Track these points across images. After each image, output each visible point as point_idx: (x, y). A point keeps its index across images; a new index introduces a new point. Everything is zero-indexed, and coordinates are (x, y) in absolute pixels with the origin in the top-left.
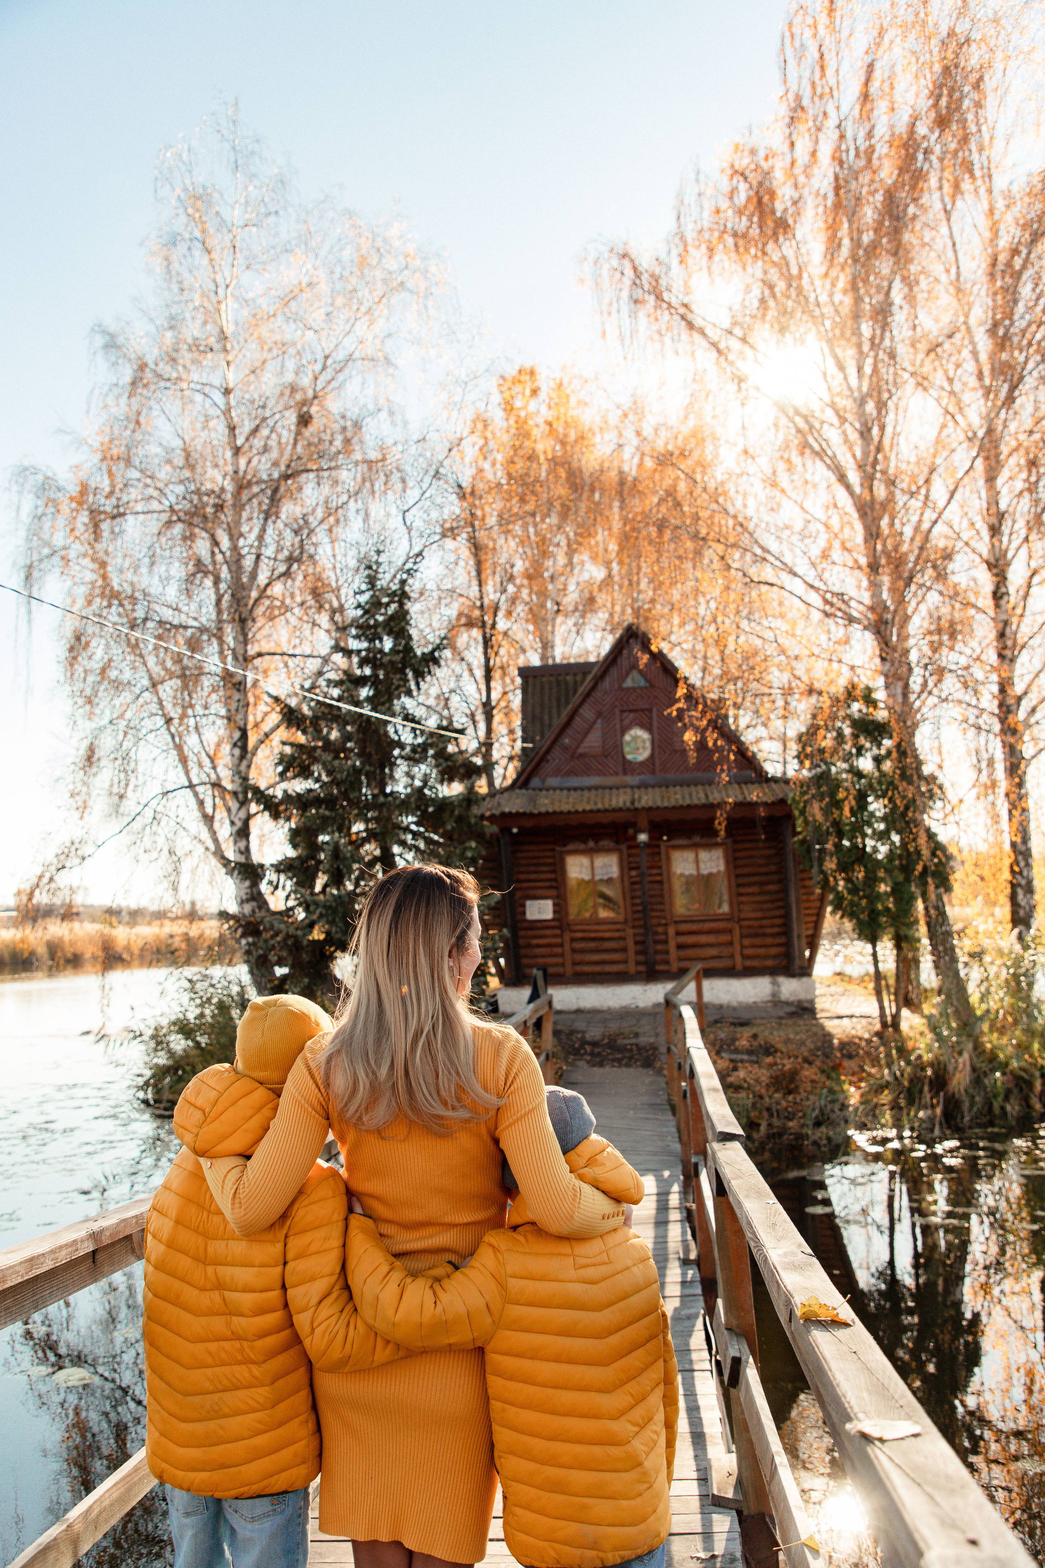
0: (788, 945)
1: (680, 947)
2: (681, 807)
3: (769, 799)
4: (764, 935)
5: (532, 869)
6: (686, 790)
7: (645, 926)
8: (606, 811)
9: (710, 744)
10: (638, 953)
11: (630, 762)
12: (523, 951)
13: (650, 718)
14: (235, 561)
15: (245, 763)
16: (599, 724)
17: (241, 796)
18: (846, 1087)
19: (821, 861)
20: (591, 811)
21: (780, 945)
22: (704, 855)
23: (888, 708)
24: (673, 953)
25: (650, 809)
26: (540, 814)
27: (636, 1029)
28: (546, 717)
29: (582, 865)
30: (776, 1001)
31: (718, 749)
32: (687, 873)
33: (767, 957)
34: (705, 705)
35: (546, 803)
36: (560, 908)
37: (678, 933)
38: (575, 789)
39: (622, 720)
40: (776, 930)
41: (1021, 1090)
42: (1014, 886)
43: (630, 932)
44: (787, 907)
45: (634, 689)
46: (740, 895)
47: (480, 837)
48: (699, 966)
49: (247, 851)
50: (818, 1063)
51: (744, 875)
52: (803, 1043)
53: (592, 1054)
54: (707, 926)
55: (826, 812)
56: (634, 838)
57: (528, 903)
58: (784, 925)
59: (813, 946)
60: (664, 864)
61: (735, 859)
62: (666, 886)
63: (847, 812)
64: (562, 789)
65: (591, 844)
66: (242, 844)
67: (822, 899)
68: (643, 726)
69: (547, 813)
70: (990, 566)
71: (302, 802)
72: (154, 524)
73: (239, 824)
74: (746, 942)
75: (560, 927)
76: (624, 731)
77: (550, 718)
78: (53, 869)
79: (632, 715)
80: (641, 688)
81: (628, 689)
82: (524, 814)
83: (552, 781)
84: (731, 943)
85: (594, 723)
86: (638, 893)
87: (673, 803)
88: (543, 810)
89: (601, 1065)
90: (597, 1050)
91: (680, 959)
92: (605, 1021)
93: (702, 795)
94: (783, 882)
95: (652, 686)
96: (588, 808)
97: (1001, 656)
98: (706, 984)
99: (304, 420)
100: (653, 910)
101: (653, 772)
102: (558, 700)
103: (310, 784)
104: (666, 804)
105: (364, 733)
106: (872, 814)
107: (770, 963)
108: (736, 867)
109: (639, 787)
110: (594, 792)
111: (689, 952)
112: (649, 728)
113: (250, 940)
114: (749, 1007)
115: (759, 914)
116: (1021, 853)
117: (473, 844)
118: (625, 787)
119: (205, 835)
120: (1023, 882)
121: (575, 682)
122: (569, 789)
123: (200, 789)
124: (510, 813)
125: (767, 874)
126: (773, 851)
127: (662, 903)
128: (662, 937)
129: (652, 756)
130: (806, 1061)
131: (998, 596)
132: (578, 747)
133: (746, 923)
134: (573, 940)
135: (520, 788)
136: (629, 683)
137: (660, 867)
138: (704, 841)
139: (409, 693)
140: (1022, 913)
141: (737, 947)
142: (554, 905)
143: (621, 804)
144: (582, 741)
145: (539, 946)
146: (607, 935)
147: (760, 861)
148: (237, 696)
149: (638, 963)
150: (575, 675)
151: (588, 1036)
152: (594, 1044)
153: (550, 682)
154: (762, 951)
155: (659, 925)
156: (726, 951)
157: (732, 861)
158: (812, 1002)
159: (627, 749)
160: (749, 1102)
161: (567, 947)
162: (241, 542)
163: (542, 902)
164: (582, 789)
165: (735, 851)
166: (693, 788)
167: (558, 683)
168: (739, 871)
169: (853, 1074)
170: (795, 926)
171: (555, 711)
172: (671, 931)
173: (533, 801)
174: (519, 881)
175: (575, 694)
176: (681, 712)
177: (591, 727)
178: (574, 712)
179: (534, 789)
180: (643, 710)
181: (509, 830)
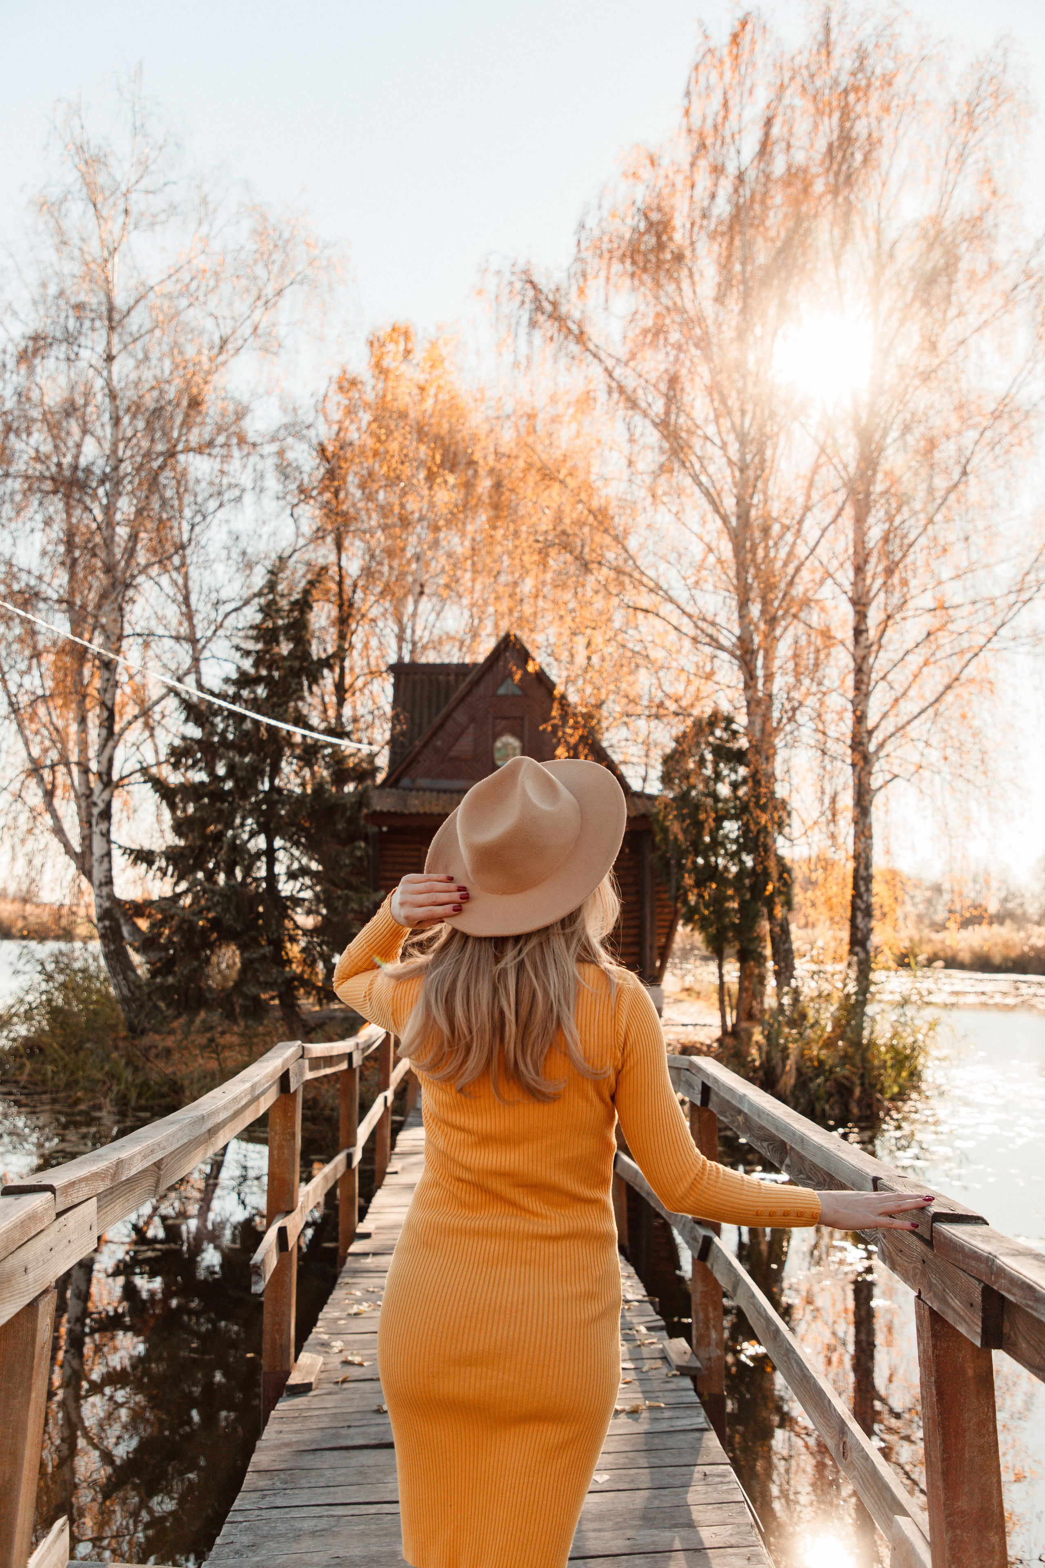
0: (641, 955)
13: (522, 727)
15: (111, 744)
16: (471, 729)
17: (105, 778)
19: (678, 877)
21: (632, 954)
26: (411, 815)
28: (417, 716)
34: (577, 720)
35: (416, 804)
38: (445, 791)
39: (494, 727)
40: (630, 939)
42: (854, 908)
44: (642, 918)
45: (508, 697)
55: (687, 832)
58: (638, 935)
59: (664, 957)
64: (431, 790)
66: (103, 826)
67: (676, 912)
68: (514, 734)
69: (418, 815)
70: (853, 603)
73: (102, 806)
76: (496, 737)
79: (504, 723)
80: (514, 696)
81: (502, 697)
82: (395, 814)
83: (423, 782)
85: (467, 727)
88: (414, 810)
94: (640, 893)
95: (525, 694)
97: (857, 689)
102: (430, 702)
106: (726, 836)
112: (519, 736)
113: (107, 923)
116: (863, 879)
120: (863, 906)
121: (448, 685)
122: (439, 791)
124: (381, 812)
126: (632, 864)
131: (859, 632)
132: (449, 750)
135: (391, 787)
136: (502, 691)
139: (301, 695)
140: (859, 935)
144: (454, 744)
148: (107, 675)
150: (448, 675)
153: (423, 682)
159: (497, 755)
164: (452, 792)
167: (431, 683)
170: (648, 936)
171: (426, 714)
173: (403, 801)
174: (385, 879)
175: (447, 698)
176: (555, 728)
177: (463, 731)
178: (448, 716)
179: (404, 789)
180: (515, 718)
181: (379, 828)
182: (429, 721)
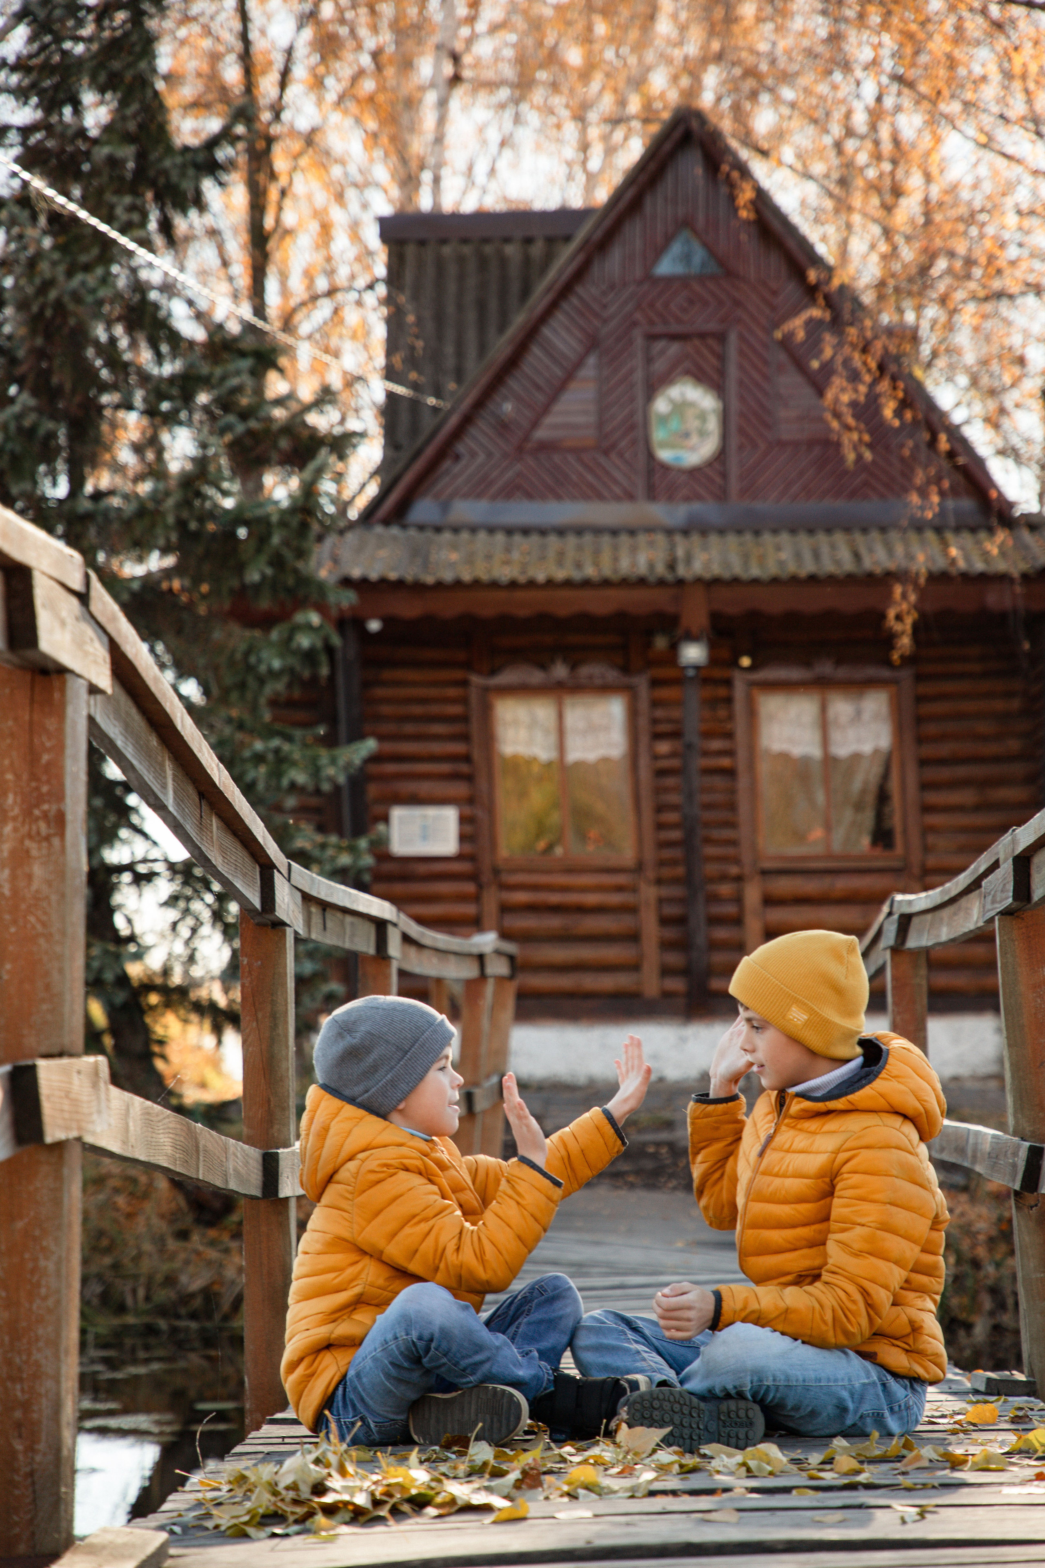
2: (794, 580)
3: (1015, 567)
5: (409, 728)
6: (804, 541)
7: (687, 881)
8: (606, 583)
10: (666, 945)
11: (665, 468)
13: (721, 358)
16: (590, 368)
20: (568, 584)
22: (840, 707)
25: (715, 582)
26: (440, 586)
27: (667, 1115)
28: (449, 349)
29: (533, 724)
32: (797, 751)
35: (453, 561)
36: (475, 830)
37: (769, 901)
38: (526, 531)
39: (649, 360)
43: (649, 893)
45: (683, 281)
46: (927, 809)
47: (322, 608)
51: (942, 762)
54: (842, 884)
56: (670, 657)
57: (398, 813)
60: (740, 728)
61: (919, 720)
62: (743, 782)
64: (491, 530)
65: (560, 671)
68: (701, 377)
69: (458, 584)
75: (473, 877)
76: (653, 388)
77: (460, 354)
79: (675, 348)
80: (701, 278)
81: (669, 280)
82: (400, 584)
83: (468, 509)
85: (580, 363)
86: (674, 798)
87: (772, 569)
88: (448, 576)
93: (845, 555)
95: (730, 274)
96: (560, 575)
100: (708, 841)
101: (722, 495)
102: (481, 306)
104: (755, 572)
105: (48, 337)
108: (920, 740)
109: (685, 532)
110: (572, 540)
112: (716, 384)
117: (315, 619)
118: (650, 530)
121: (527, 261)
122: (509, 531)
124: (363, 581)
125: (996, 759)
126: (1016, 704)
127: (732, 825)
128: (730, 909)
129: (721, 456)
132: (535, 424)
134: (505, 909)
135: (387, 522)
136: (666, 266)
137: (729, 735)
138: (842, 672)
142: (463, 820)
143: (642, 569)
144: (546, 409)
146: (591, 899)
147: (984, 727)
149: (666, 971)
150: (528, 241)
153: (461, 260)
155: (724, 878)
157: (911, 725)
159: (658, 435)
163: (431, 812)
164: (543, 532)
165: (920, 699)
166: (822, 538)
167: (483, 262)
168: (929, 750)
171: (471, 336)
172: (752, 894)
174: (376, 758)
175: (526, 292)
177: (570, 376)
178: (531, 334)
179: (421, 528)
180: (702, 336)
181: (359, 623)
182: (483, 348)
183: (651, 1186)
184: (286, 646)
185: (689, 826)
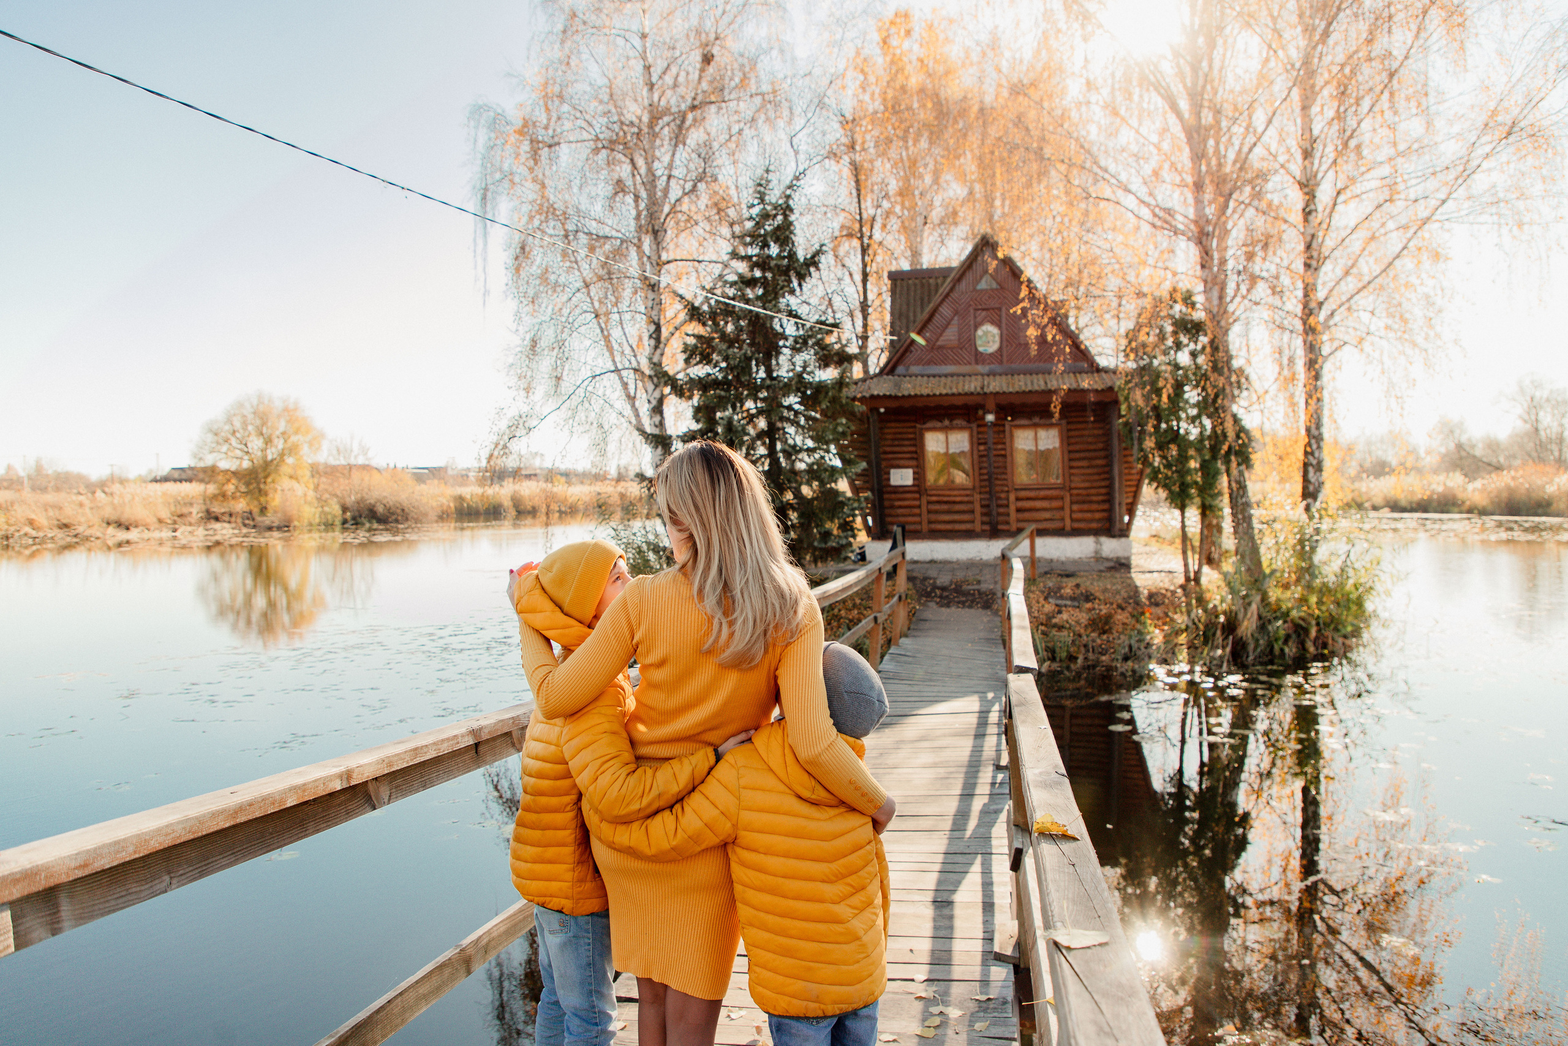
0: (1110, 511)
1: (1018, 510)
2: (1024, 392)
3: (1099, 386)
4: (1091, 502)
5: (896, 443)
6: (1028, 378)
7: (990, 493)
8: (960, 395)
9: (1049, 338)
10: (983, 514)
11: (981, 353)
12: (887, 511)
13: (999, 316)
14: (651, 180)
15: (658, 352)
16: (955, 321)
17: (656, 380)
18: (1151, 629)
19: (1141, 441)
20: (947, 395)
21: (1103, 511)
22: (1042, 433)
23: (1205, 310)
24: (1013, 515)
25: (997, 393)
26: (903, 397)
27: (978, 578)
28: (911, 314)
29: (938, 441)
30: (1098, 558)
31: (1055, 342)
32: (1027, 449)
33: (1092, 520)
34: (1046, 305)
35: (909, 387)
36: (919, 476)
37: (1018, 499)
38: (934, 376)
39: (975, 318)
40: (1101, 498)
41: (1299, 636)
42: (1306, 465)
43: (977, 497)
44: (1111, 479)
45: (987, 291)
46: (1071, 468)
47: (851, 415)
48: (1033, 526)
49: (661, 424)
50: (1130, 609)
51: (1075, 451)
52: (1118, 592)
53: (941, 597)
54: (1042, 493)
55: (1147, 398)
56: (983, 418)
57: (892, 471)
58: (1108, 494)
59: (1131, 512)
60: (1008, 441)
61: (1068, 437)
62: (1009, 459)
63: (1165, 398)
64: (922, 376)
65: (947, 422)
66: (657, 419)
67: (1141, 473)
68: (993, 323)
69: (910, 396)
70: (1302, 185)
71: (704, 384)
72: (585, 150)
73: (654, 403)
74: (1075, 507)
75: (918, 492)
76: (976, 327)
77: (915, 314)
78: (506, 438)
79: (984, 313)
80: (993, 290)
81: (982, 291)
82: (890, 396)
83: (914, 369)
84: (1062, 508)
85: (952, 319)
86: (985, 465)
87: (1017, 389)
88: (906, 393)
89: (948, 605)
90: (945, 594)
91: (1018, 521)
92: (953, 570)
93: (1042, 383)
94: (1109, 457)
95: (1001, 287)
96: (944, 392)
97: (1307, 266)
98: (1039, 542)
99: (707, 59)
100: (997, 479)
101: (1001, 362)
102: (922, 300)
103: (708, 369)
104: (1011, 390)
105: (755, 327)
106: (1187, 402)
107: (1094, 525)
108: (1069, 444)
109: (988, 375)
110: (949, 379)
111: (1026, 515)
112: (998, 325)
114: (1075, 562)
115: (1087, 485)
116: (1313, 437)
117: (844, 421)
118: (976, 374)
119: (628, 411)
120: (1314, 462)
121: (937, 284)
122: (928, 376)
123: (624, 373)
124: (878, 396)
125: (1094, 450)
126: (1101, 432)
127: (1005, 474)
128: (1004, 502)
129: (1000, 349)
130: (1120, 607)
131: (1307, 212)
132: (937, 340)
133: (1075, 492)
134: (929, 502)
135: (888, 374)
136: (983, 285)
137: (1004, 443)
138: (1042, 421)
139: (792, 292)
140: (1311, 488)
141: (1067, 512)
142: (914, 473)
143: (972, 389)
144: (942, 334)
145: (900, 507)
146: (958, 499)
147: (1090, 440)
148: (651, 295)
149: (983, 523)
150: (937, 278)
151: (939, 583)
152: (943, 589)
153: (916, 284)
154: (1089, 515)
155: (1002, 491)
156: (1057, 515)
157: (1067, 439)
158: (1128, 559)
159: (979, 342)
160: (1070, 640)
161: (924, 509)
162: (656, 164)
163: (904, 471)
164: (940, 376)
165: (1067, 430)
166: (1034, 376)
167: (923, 285)
168: (1072, 448)
169: (1159, 619)
170: (1117, 495)
171: (919, 309)
172: (1012, 497)
173: (897, 385)
174: (885, 453)
175: (936, 295)
176: (1024, 311)
177: (949, 324)
178: (937, 308)
179: (899, 376)
180: (993, 309)
181: (877, 410)
182: (922, 311)
183: (970, 607)
184: (834, 430)
185: (990, 474)
